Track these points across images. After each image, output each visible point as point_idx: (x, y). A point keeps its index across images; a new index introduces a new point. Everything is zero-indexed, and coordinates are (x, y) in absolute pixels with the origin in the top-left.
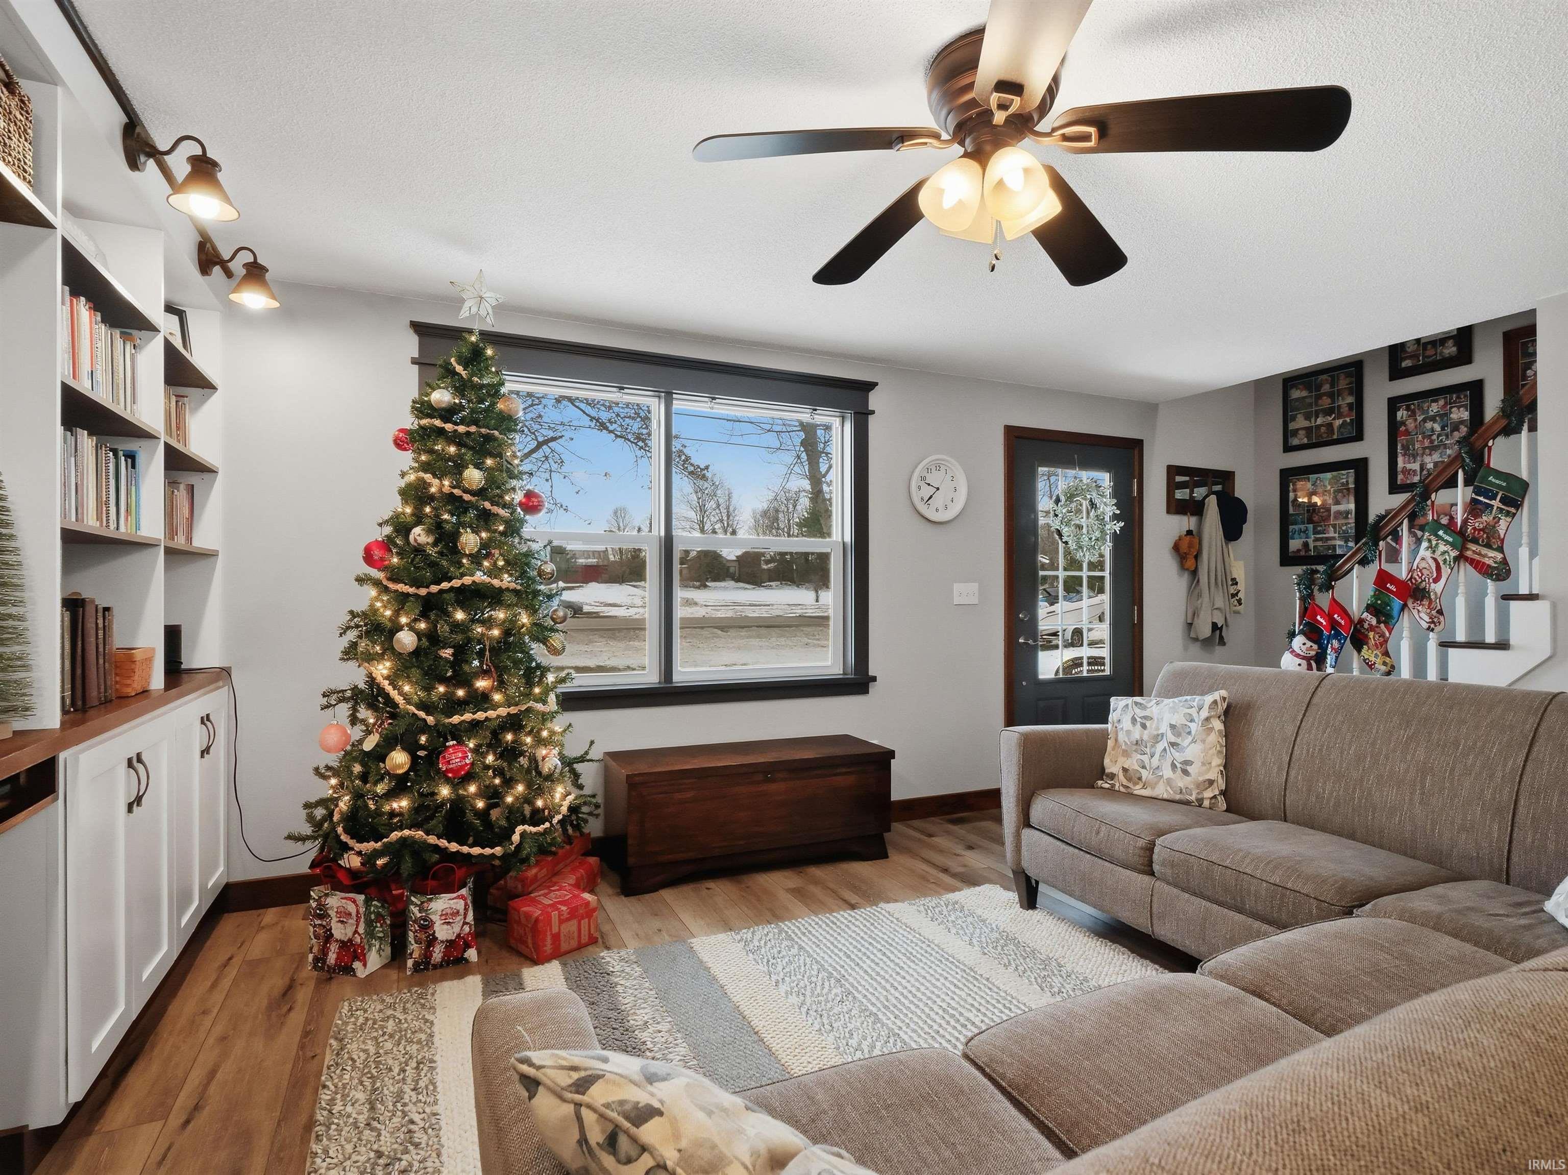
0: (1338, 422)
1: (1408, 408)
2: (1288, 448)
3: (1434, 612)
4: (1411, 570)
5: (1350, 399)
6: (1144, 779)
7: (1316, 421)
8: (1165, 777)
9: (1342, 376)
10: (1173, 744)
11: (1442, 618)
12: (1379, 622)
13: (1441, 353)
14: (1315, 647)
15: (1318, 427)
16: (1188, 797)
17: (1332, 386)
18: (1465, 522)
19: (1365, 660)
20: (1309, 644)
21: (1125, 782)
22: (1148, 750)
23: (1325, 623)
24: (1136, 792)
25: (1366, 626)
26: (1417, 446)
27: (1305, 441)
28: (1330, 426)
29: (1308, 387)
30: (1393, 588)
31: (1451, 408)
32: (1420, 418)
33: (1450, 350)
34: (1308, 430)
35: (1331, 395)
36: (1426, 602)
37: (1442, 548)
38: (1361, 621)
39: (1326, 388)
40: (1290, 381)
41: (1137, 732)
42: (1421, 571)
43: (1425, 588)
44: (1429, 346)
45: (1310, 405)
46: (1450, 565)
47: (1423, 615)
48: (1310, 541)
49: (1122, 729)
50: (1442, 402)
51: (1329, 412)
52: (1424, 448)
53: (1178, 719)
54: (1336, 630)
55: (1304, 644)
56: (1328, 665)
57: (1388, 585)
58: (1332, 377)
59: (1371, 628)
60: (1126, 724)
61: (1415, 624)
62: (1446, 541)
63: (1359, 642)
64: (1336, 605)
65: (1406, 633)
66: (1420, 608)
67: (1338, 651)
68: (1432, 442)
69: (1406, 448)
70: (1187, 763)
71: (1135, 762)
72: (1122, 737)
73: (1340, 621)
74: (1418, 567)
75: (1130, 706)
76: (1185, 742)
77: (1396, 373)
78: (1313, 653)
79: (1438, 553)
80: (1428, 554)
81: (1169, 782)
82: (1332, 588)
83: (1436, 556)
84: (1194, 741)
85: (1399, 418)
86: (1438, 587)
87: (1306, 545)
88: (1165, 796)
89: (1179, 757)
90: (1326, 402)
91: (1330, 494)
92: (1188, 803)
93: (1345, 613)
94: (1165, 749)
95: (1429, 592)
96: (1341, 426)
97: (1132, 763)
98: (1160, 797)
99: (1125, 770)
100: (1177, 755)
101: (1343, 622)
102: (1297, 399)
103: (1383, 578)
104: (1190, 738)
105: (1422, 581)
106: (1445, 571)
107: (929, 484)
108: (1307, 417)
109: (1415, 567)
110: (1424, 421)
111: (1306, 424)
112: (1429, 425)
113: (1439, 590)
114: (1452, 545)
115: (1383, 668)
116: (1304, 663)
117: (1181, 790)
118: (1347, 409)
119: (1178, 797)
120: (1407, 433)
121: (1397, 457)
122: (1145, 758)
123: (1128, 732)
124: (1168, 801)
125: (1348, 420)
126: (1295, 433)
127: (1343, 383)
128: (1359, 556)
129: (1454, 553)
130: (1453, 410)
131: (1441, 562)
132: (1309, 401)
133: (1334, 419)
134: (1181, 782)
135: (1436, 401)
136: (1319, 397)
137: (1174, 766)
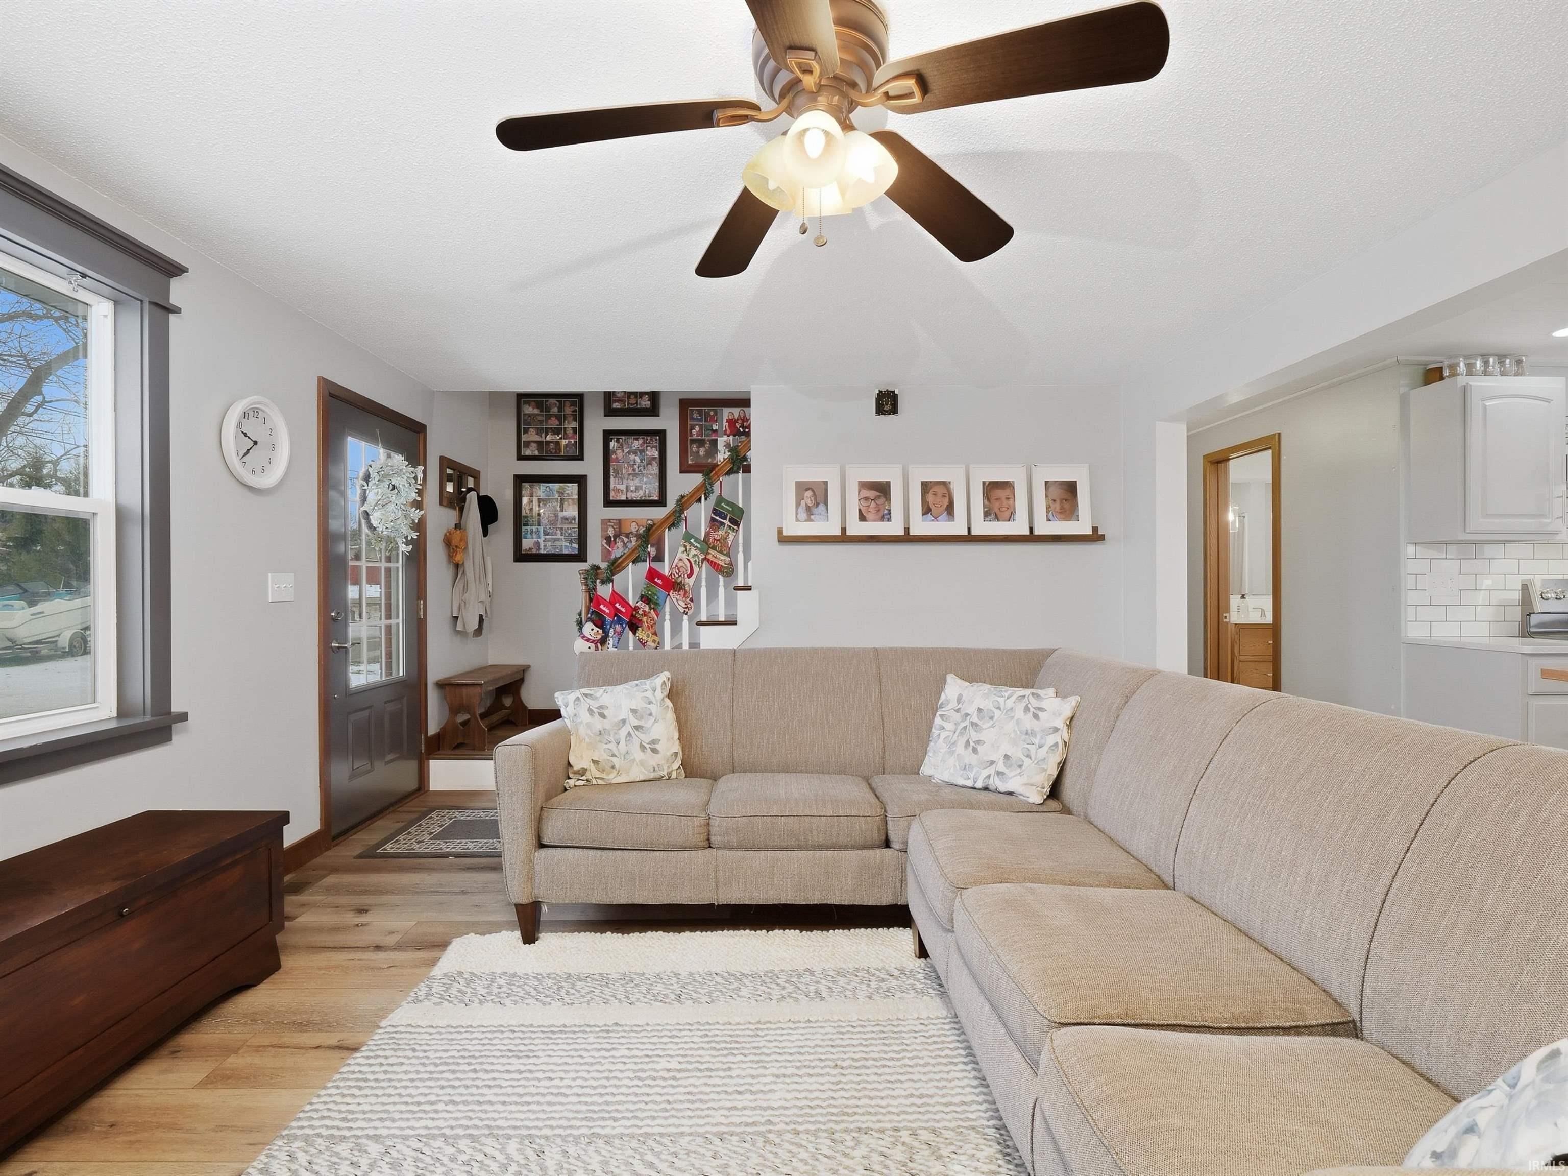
0: (564, 442)
1: (618, 441)
2: (520, 457)
3: (688, 600)
4: (671, 568)
5: (575, 425)
6: (617, 767)
7: (546, 437)
8: (637, 760)
9: (568, 404)
10: (637, 728)
11: (692, 604)
12: (650, 608)
13: (640, 404)
14: (600, 631)
15: (548, 443)
16: (661, 773)
17: (560, 410)
18: (707, 534)
19: (639, 640)
20: (596, 629)
21: (598, 775)
22: (611, 739)
23: (607, 611)
24: (614, 781)
25: (640, 612)
26: (624, 471)
27: (536, 453)
28: (557, 443)
29: (539, 406)
30: (660, 582)
31: (647, 447)
32: (626, 450)
33: (646, 403)
34: (540, 444)
35: (559, 418)
36: (682, 592)
37: (693, 552)
38: (636, 609)
39: (555, 410)
40: (523, 398)
41: (598, 724)
42: (678, 569)
43: (681, 582)
44: (632, 397)
45: (541, 422)
46: (698, 565)
47: (680, 602)
48: (541, 541)
49: (582, 722)
50: (641, 441)
51: (557, 431)
52: (629, 475)
53: (637, 703)
54: (618, 617)
55: (592, 630)
56: (611, 646)
57: (656, 580)
58: (560, 402)
59: (645, 614)
60: (585, 717)
61: (674, 609)
62: (696, 547)
63: (634, 628)
64: (617, 597)
65: (667, 617)
66: (678, 597)
67: (620, 634)
68: (634, 470)
69: (617, 472)
70: (654, 742)
71: (603, 752)
72: (582, 731)
73: (621, 609)
74: (676, 566)
75: (582, 699)
76: (648, 723)
77: (610, 412)
78: (599, 637)
79: (691, 556)
80: (684, 556)
81: (642, 763)
82: (612, 581)
83: (690, 557)
84: (656, 721)
85: (611, 448)
86: (691, 581)
87: (537, 544)
88: (642, 778)
89: (646, 739)
90: (554, 423)
91: (557, 502)
92: (660, 778)
93: (625, 603)
94: (629, 734)
95: (684, 585)
96: (566, 446)
97: (600, 754)
98: (637, 780)
99: (595, 762)
100: (643, 736)
101: (623, 610)
102: (529, 415)
103: (652, 575)
104: (652, 720)
105: (679, 576)
106: (696, 569)
107: (245, 435)
108: (539, 432)
109: (674, 566)
110: (629, 453)
111: (537, 438)
112: (632, 457)
113: (691, 584)
114: (700, 550)
115: (653, 645)
116: (592, 646)
117: (654, 768)
118: (571, 432)
119: (652, 775)
120: (617, 460)
121: (609, 478)
122: (612, 746)
123: (589, 725)
124: (644, 781)
125: (573, 441)
126: (528, 444)
127: (568, 410)
128: (634, 556)
129: (702, 556)
130: (649, 448)
131: (693, 563)
132: (540, 418)
133: (561, 438)
134: (653, 760)
135: (637, 439)
136: (549, 417)
137: (643, 747)
